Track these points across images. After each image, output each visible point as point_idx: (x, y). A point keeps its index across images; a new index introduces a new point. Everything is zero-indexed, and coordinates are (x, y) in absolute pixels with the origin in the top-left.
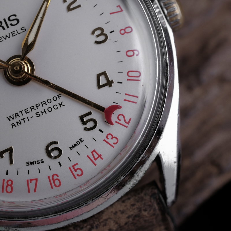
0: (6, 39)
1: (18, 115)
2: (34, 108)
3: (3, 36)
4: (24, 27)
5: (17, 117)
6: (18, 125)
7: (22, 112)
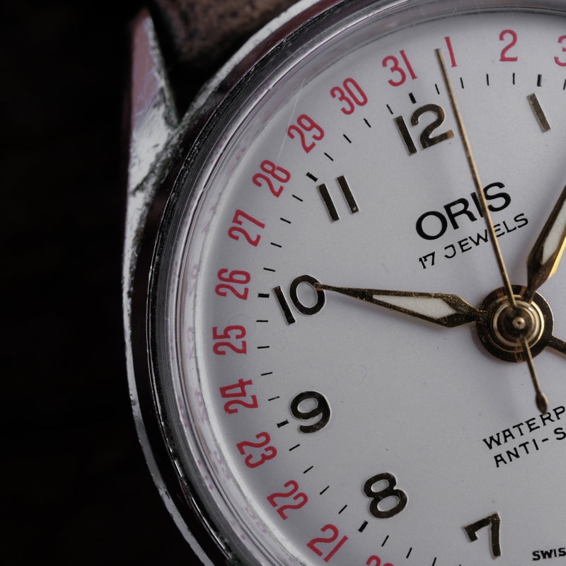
0: (477, 244)
1: (511, 435)
2: (549, 418)
3: (470, 238)
4: (522, 215)
5: (509, 439)
6: (511, 460)
7: (521, 427)
